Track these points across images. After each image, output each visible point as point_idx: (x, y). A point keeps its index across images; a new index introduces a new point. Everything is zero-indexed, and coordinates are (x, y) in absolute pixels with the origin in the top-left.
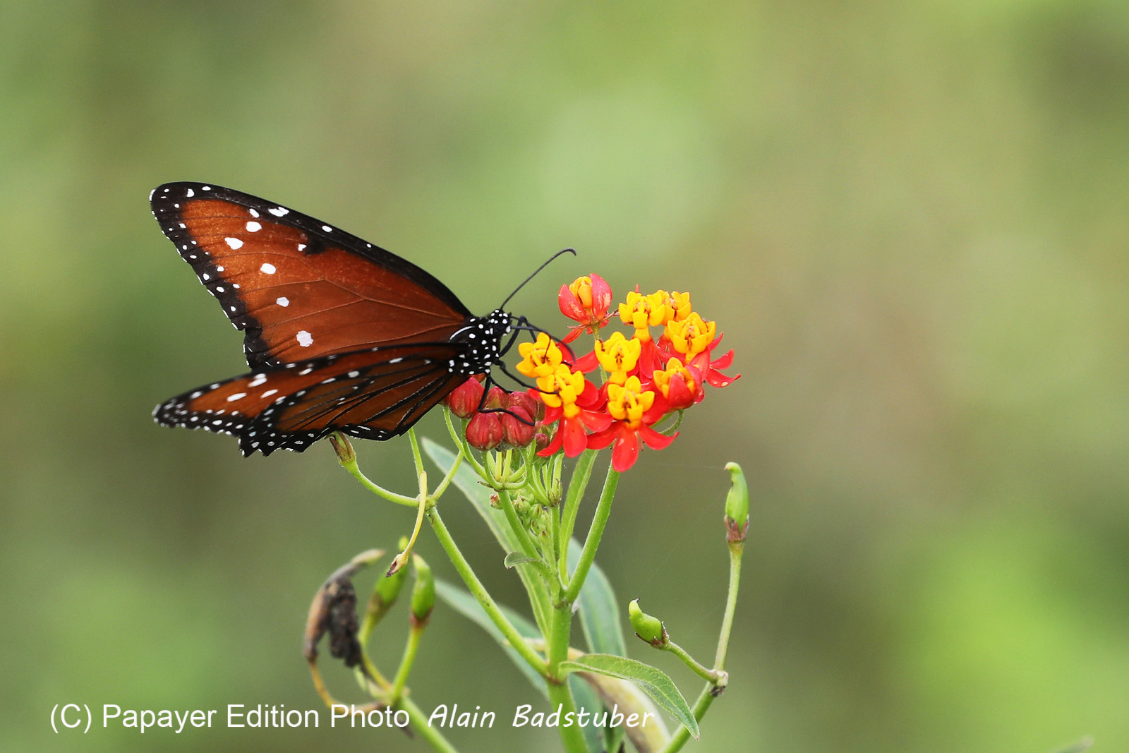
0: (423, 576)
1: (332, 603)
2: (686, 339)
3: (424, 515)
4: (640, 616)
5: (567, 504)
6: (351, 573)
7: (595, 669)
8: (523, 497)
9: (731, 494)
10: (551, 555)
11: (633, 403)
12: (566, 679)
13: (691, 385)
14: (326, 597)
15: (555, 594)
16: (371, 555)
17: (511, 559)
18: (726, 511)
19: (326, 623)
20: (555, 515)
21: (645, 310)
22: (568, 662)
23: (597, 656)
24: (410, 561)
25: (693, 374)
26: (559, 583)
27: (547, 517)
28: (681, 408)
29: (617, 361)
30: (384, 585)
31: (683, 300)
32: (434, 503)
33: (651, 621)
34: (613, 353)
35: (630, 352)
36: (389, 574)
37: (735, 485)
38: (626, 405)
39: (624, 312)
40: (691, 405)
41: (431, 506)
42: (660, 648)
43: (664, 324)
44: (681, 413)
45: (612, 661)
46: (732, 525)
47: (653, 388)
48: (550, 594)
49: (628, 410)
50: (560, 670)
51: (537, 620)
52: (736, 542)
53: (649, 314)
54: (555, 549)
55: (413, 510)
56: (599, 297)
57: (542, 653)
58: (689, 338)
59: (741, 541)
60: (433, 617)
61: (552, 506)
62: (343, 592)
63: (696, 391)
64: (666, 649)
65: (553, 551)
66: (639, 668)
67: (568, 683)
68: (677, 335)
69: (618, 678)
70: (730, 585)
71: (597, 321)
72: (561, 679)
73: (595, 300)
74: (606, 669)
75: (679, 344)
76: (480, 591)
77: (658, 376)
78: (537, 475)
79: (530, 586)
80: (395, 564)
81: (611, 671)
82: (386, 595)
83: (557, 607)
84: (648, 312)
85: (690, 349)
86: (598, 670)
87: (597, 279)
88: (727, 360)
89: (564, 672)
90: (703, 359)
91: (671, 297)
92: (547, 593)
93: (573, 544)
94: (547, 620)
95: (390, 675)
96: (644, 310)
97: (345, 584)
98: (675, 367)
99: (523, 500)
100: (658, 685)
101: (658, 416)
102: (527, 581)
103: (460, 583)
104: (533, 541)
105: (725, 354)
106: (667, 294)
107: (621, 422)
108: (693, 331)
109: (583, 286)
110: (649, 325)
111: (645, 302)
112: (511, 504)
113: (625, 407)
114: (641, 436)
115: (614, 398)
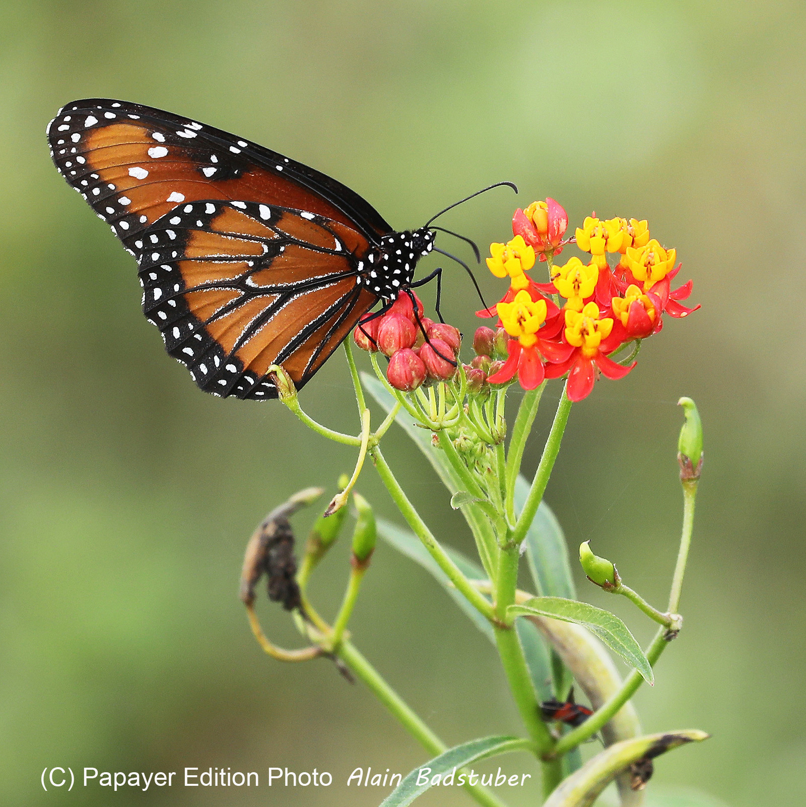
0: (364, 515)
1: (269, 544)
2: (645, 266)
3: (366, 454)
4: (591, 558)
5: (513, 441)
6: (290, 512)
7: (545, 613)
8: (465, 436)
9: (685, 430)
10: (497, 494)
11: (591, 330)
12: (514, 623)
13: (651, 313)
14: (263, 538)
15: (502, 536)
16: (310, 493)
17: (458, 499)
18: (679, 447)
19: (263, 565)
20: (500, 452)
21: (603, 236)
22: (516, 605)
23: (547, 599)
24: (350, 499)
25: (653, 301)
26: (506, 523)
27: (492, 456)
28: (639, 337)
29: (574, 288)
30: (322, 526)
31: (641, 228)
32: (376, 442)
33: (603, 563)
34: (571, 278)
35: (588, 279)
36: (327, 515)
37: (688, 421)
38: (584, 332)
39: (581, 237)
40: (649, 335)
41: (374, 446)
42: (612, 591)
43: (622, 252)
44: (638, 343)
45: (562, 604)
46: (686, 462)
47: (612, 315)
48: (496, 536)
49: (586, 336)
50: (508, 614)
51: (483, 562)
52: (689, 480)
53: (606, 240)
54: (501, 489)
55: (355, 450)
56: (555, 222)
57: (488, 596)
58: (648, 265)
59: (695, 479)
60: (374, 559)
61: (497, 444)
62: (281, 532)
63: (656, 319)
64: (618, 593)
65: (499, 490)
66: (591, 611)
67: (516, 627)
68: (637, 262)
69: (569, 621)
70: (684, 525)
71: (552, 248)
72: (508, 623)
73: (550, 226)
74: (555, 613)
75: (638, 272)
76: (424, 533)
77: (617, 303)
78: (480, 412)
79: (474, 526)
80: (334, 504)
81: (561, 614)
82: (325, 535)
83: (504, 549)
84: (606, 238)
85: (649, 277)
86: (547, 614)
87: (553, 204)
88: (686, 291)
89: (511, 616)
90: (663, 287)
91: (629, 224)
92: (493, 534)
93: (520, 481)
94: (494, 562)
95: (330, 620)
96: (601, 236)
97: (283, 525)
98: (633, 294)
99: (465, 439)
100: (610, 629)
101: (616, 344)
102: (472, 521)
103: (404, 524)
104: (477, 480)
105: (683, 284)
106: (624, 220)
107: (578, 350)
108: (653, 257)
109: (538, 211)
110: (606, 251)
111: (603, 228)
112: (452, 443)
113: (583, 335)
114: (597, 365)
115: (572, 324)
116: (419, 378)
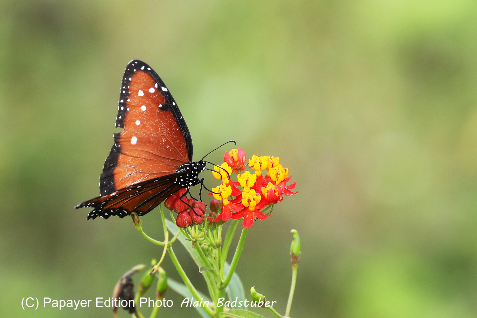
0: (162, 276)
1: (124, 287)
2: (276, 175)
3: (167, 249)
4: (255, 294)
5: (224, 246)
6: (132, 274)
8: (205, 244)
9: (293, 243)
10: (217, 268)
11: (252, 200)
13: (277, 194)
14: (121, 285)
15: (219, 284)
16: (140, 267)
17: (202, 269)
18: (291, 250)
19: (121, 295)
20: (219, 250)
22: (224, 313)
25: (278, 189)
26: (221, 279)
27: (215, 252)
28: (272, 203)
29: (246, 183)
30: (145, 280)
31: (276, 160)
32: (171, 244)
33: (260, 296)
34: (245, 179)
35: (252, 179)
37: (295, 239)
38: (249, 201)
39: (251, 163)
40: (277, 203)
41: (170, 246)
43: (267, 169)
44: (273, 206)
45: (243, 312)
46: (294, 256)
47: (261, 195)
48: (217, 284)
49: (250, 202)
50: (220, 316)
51: (211, 295)
52: (295, 263)
55: (162, 248)
56: (241, 157)
57: (213, 309)
59: (297, 263)
60: (167, 293)
61: (218, 247)
62: (128, 282)
63: (279, 197)
65: (218, 266)
66: (254, 315)
68: (272, 174)
71: (239, 168)
73: (239, 159)
74: (240, 315)
75: (273, 178)
76: (188, 282)
77: (264, 190)
78: (211, 234)
80: (154, 270)
81: (242, 316)
82: (146, 284)
83: (220, 290)
84: (261, 164)
85: (277, 180)
86: (237, 316)
87: (240, 150)
88: (293, 186)
89: (222, 317)
90: (283, 184)
91: (271, 158)
92: (215, 284)
93: (226, 264)
94: (215, 295)
96: (259, 163)
97: (129, 279)
98: (270, 186)
99: (205, 245)
101: (263, 206)
103: (181, 281)
104: (209, 261)
105: (292, 183)
106: (269, 157)
107: (247, 208)
108: (279, 172)
109: (234, 153)
110: (261, 169)
111: (260, 159)
112: (200, 246)
113: (249, 202)
114: (255, 214)
115: (244, 198)
116: (189, 224)
